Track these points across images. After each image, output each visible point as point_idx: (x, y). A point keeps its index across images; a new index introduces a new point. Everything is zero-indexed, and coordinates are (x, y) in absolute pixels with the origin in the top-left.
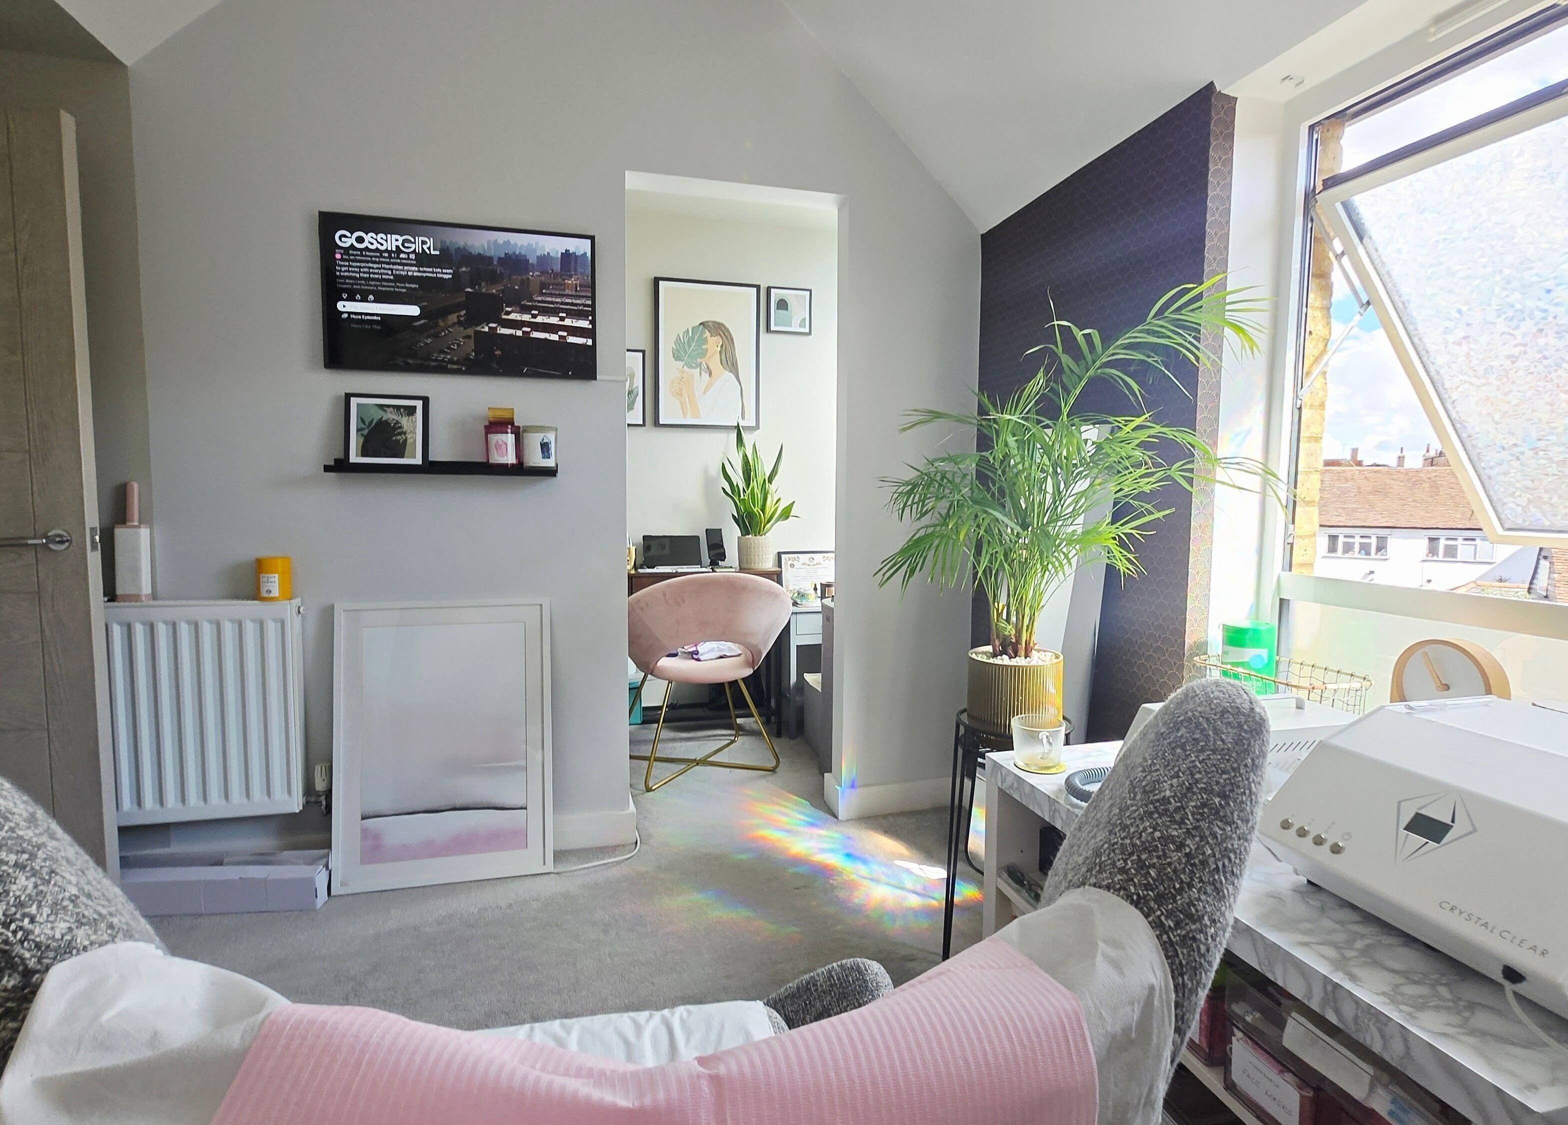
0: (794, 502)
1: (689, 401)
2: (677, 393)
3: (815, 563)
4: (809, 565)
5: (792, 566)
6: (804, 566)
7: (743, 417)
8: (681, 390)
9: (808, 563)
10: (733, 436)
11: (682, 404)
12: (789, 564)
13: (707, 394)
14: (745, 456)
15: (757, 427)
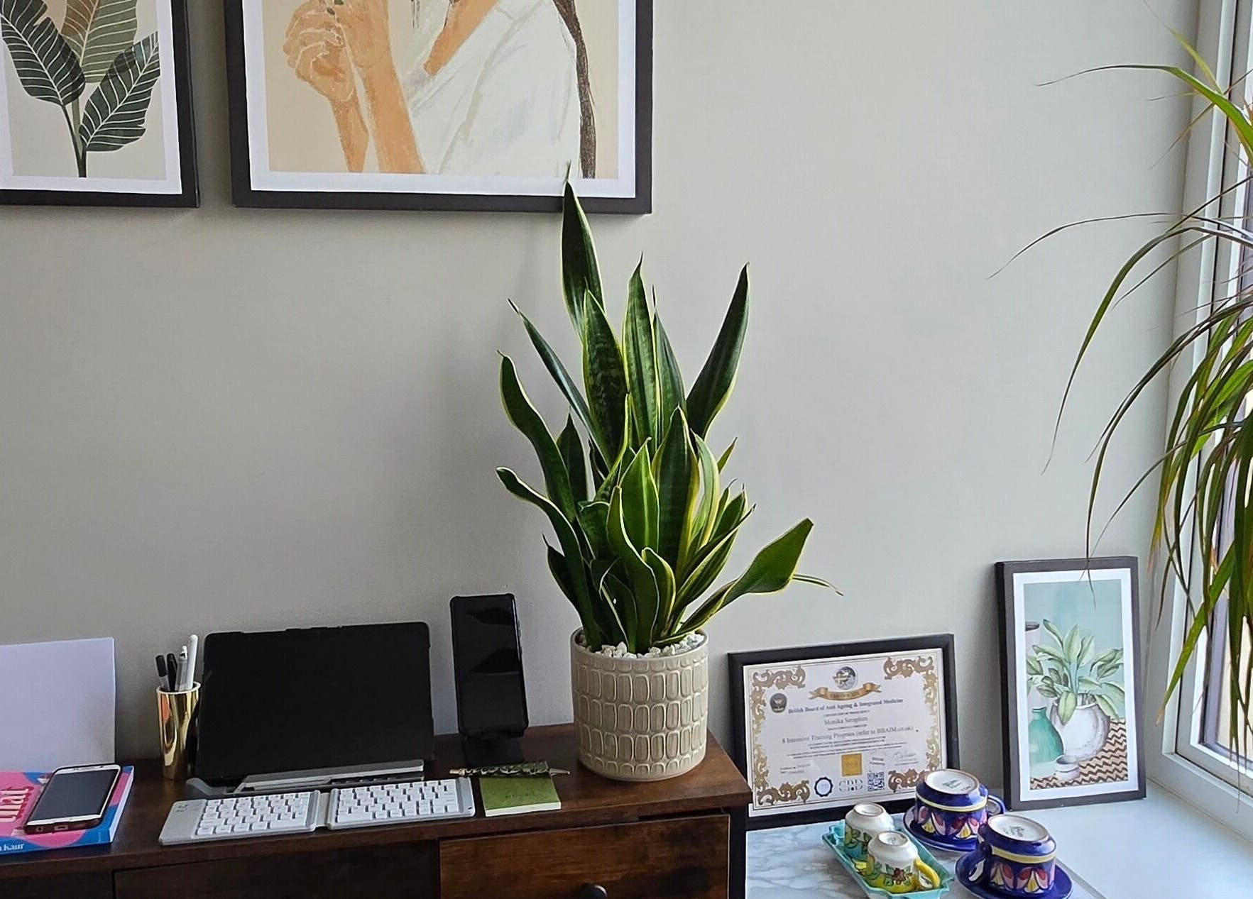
0: (806, 526)
1: (372, 97)
2: (318, 67)
3: (858, 687)
4: (836, 697)
5: (778, 704)
6: (820, 702)
7: (588, 168)
8: (334, 51)
9: (835, 688)
10: (551, 238)
11: (344, 111)
12: (767, 697)
13: (442, 76)
14: (600, 333)
15: (640, 204)
